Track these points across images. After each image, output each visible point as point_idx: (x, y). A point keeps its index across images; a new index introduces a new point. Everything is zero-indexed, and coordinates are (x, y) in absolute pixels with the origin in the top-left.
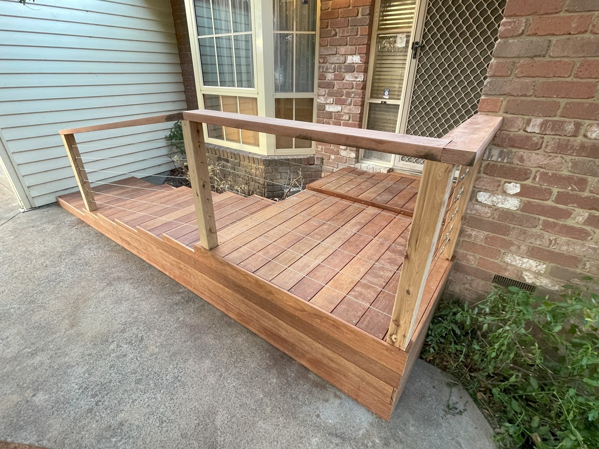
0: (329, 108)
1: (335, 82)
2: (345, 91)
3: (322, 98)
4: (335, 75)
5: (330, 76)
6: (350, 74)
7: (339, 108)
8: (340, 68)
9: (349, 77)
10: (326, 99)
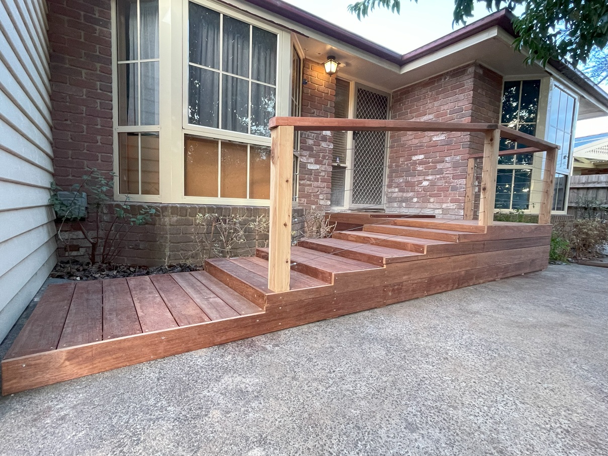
0: (310, 167)
1: (314, 147)
2: (321, 155)
3: (305, 158)
4: (314, 142)
5: (310, 142)
6: (325, 142)
7: (317, 167)
8: (318, 137)
9: (324, 144)
10: (307, 159)
